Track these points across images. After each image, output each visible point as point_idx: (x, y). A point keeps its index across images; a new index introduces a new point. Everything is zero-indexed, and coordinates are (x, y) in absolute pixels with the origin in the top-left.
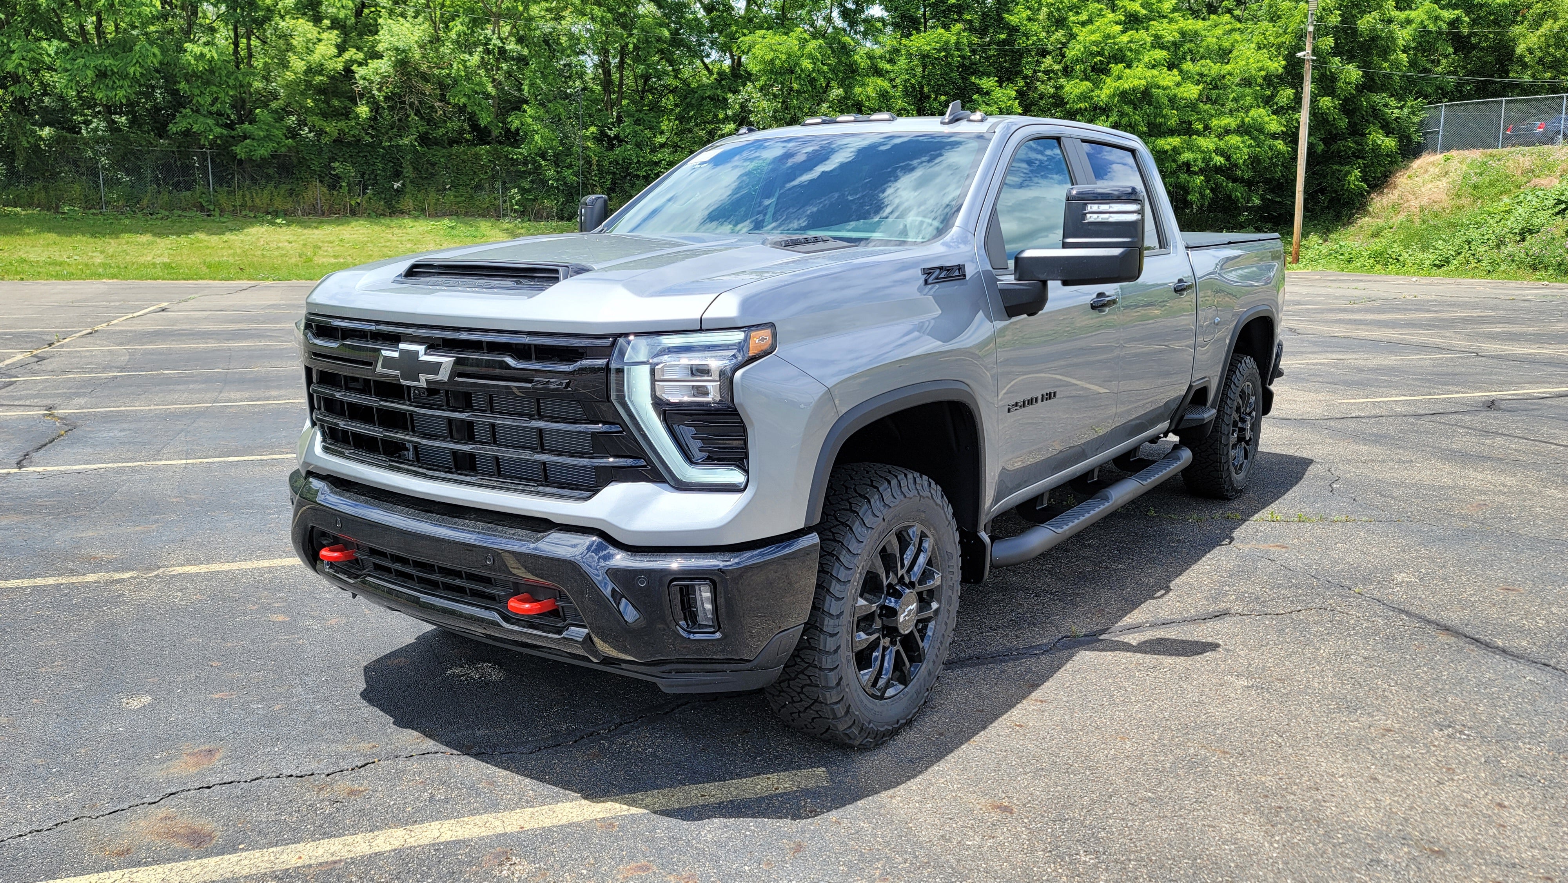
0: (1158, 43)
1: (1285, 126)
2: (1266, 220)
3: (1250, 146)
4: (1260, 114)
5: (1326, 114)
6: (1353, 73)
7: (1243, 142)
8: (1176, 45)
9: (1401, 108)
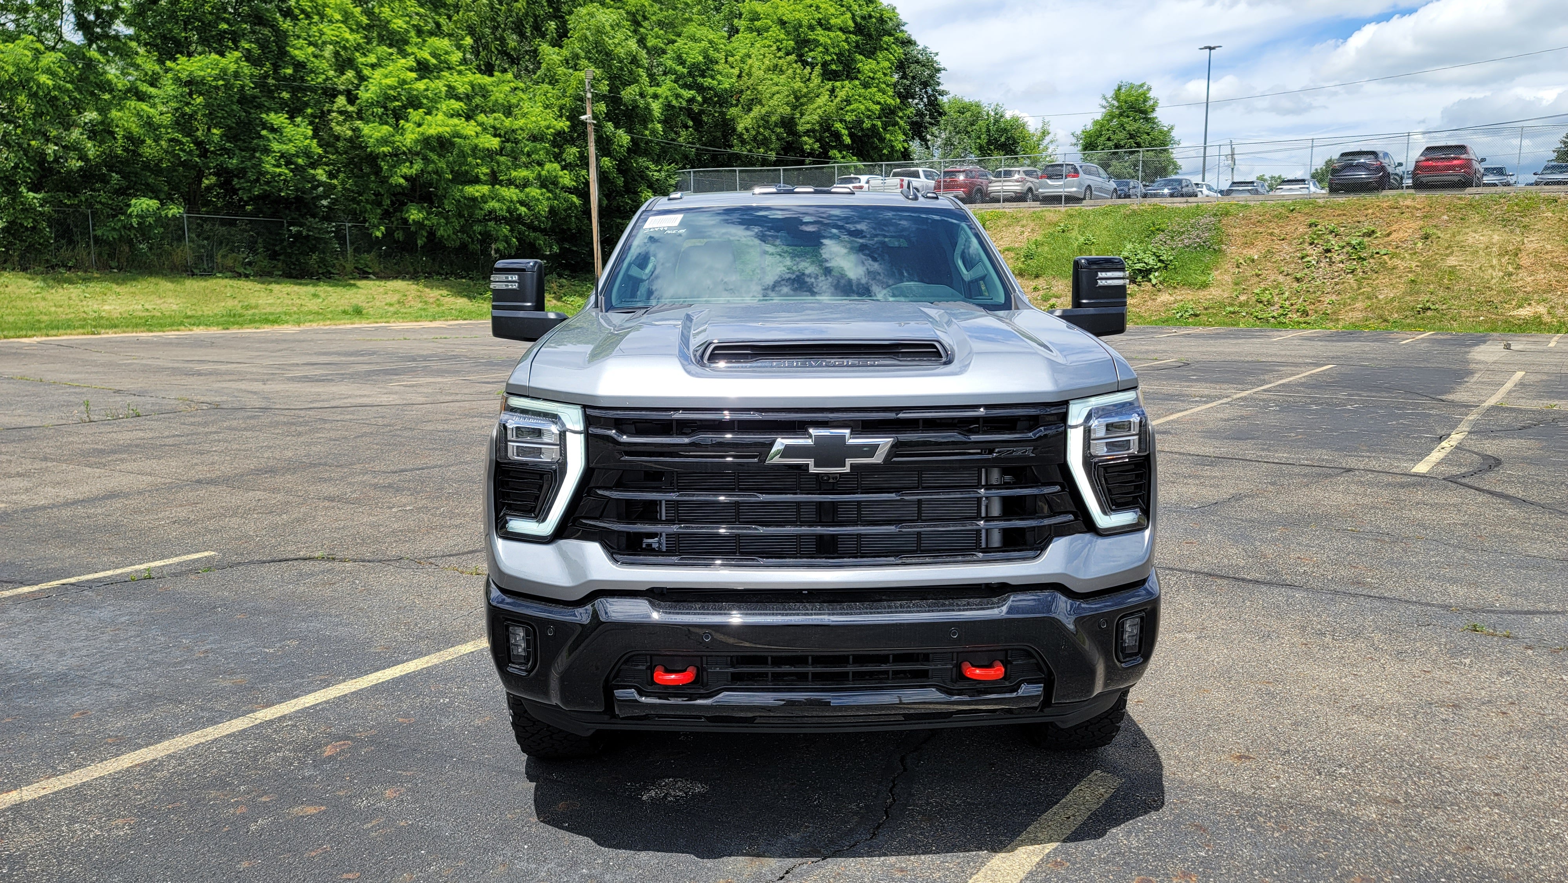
0: (452, 94)
1: (575, 181)
2: (566, 267)
3: (549, 199)
4: (552, 167)
5: (606, 172)
6: (623, 138)
7: (542, 194)
8: (468, 98)
9: (659, 171)
